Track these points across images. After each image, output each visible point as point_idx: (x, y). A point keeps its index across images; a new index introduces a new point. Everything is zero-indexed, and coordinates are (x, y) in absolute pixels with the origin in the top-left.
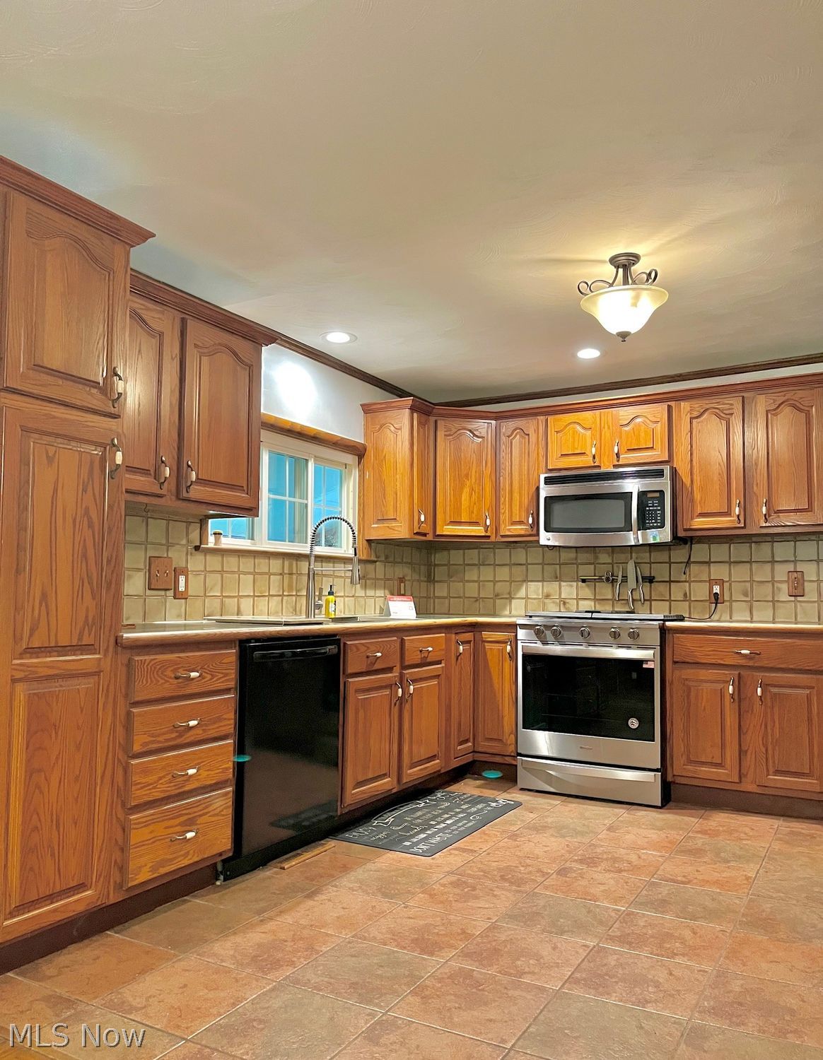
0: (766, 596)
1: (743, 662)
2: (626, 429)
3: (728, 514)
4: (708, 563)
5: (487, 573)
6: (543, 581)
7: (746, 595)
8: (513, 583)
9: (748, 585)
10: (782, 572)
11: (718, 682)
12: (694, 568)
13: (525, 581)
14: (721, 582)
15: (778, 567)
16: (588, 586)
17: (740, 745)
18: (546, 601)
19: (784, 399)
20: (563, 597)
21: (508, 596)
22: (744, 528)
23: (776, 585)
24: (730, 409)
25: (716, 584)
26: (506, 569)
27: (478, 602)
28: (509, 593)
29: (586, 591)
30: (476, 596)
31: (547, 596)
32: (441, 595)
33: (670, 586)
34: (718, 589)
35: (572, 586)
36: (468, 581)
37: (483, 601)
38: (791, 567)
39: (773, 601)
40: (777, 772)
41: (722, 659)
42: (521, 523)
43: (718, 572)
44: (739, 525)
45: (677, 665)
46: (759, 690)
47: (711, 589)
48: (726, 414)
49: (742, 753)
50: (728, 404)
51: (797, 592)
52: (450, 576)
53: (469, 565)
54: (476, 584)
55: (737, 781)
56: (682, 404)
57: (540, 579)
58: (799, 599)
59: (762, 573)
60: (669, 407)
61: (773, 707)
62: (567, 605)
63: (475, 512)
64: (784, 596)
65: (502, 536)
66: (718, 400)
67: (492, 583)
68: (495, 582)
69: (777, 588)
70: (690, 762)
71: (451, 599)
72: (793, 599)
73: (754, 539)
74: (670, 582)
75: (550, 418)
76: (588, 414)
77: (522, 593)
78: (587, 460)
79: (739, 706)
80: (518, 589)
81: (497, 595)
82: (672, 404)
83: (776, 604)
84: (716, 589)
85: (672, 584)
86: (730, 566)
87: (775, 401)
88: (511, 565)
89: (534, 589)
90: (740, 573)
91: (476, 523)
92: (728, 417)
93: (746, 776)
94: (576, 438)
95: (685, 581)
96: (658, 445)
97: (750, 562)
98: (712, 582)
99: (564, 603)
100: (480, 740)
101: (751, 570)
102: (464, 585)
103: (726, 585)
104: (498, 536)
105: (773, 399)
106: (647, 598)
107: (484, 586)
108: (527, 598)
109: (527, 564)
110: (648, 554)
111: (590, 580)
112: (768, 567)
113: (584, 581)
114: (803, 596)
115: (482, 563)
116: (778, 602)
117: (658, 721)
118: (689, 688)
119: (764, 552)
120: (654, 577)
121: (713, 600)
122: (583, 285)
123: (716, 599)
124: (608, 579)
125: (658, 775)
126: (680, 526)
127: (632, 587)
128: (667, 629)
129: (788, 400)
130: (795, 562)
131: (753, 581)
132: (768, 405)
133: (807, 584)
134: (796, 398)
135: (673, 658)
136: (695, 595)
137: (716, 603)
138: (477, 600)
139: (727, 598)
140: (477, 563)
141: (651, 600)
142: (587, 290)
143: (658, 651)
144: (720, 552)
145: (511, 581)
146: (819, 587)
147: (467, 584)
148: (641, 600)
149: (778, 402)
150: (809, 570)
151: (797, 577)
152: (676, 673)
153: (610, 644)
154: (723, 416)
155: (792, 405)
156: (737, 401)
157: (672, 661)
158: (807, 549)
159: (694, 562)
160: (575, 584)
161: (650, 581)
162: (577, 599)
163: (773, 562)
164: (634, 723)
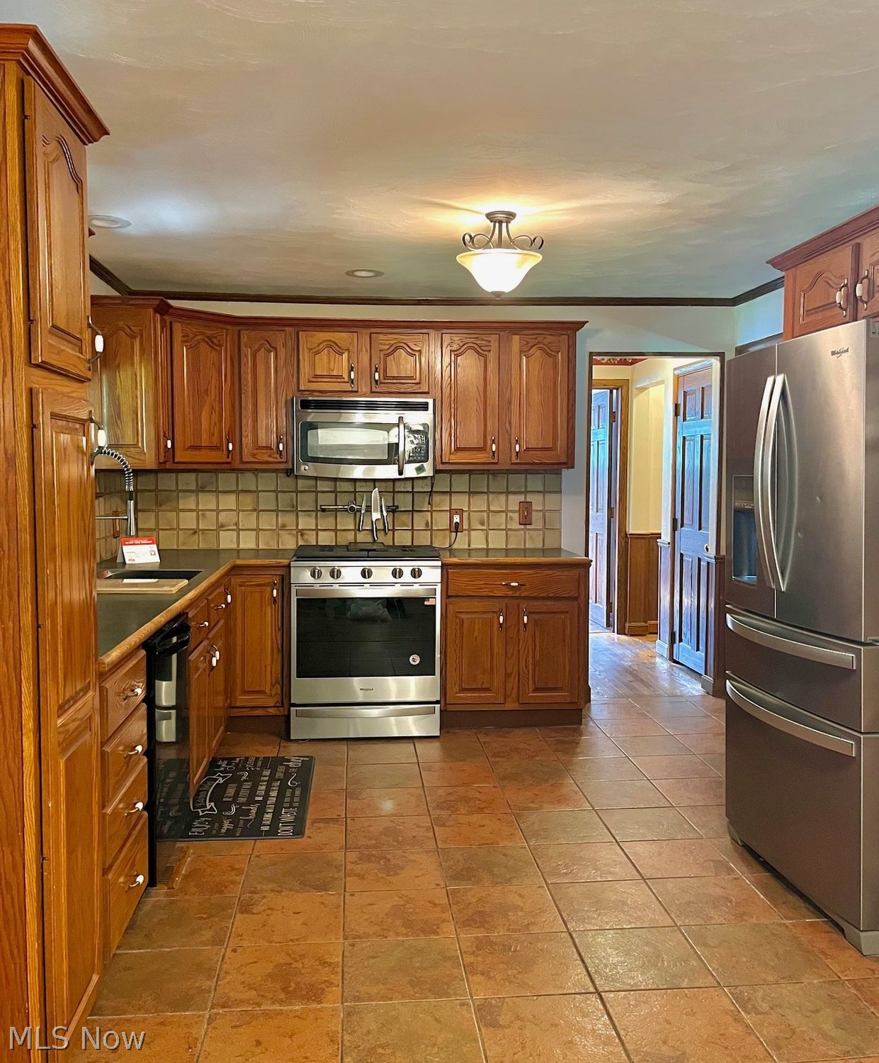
0: (500, 525)
1: (511, 593)
2: (386, 354)
3: (483, 450)
4: (450, 493)
5: (207, 502)
6: (277, 511)
7: (483, 524)
8: (240, 513)
9: (485, 514)
10: (514, 501)
11: (489, 612)
12: (436, 498)
13: (255, 510)
14: (460, 512)
15: (511, 497)
16: (328, 516)
17: (506, 669)
18: (281, 532)
19: (533, 342)
20: (300, 527)
21: (235, 528)
22: (495, 463)
23: (509, 514)
24: (487, 346)
25: (456, 513)
26: (233, 497)
27: (197, 535)
28: (237, 523)
29: (325, 522)
31: (283, 527)
32: (146, 526)
33: (413, 515)
34: (458, 518)
36: (183, 510)
37: (203, 533)
38: (522, 498)
39: (507, 529)
40: (536, 690)
41: (492, 591)
42: (267, 448)
43: (460, 502)
44: (493, 461)
45: (450, 600)
46: (525, 618)
47: (451, 519)
48: (484, 351)
49: (507, 677)
50: (486, 340)
51: (526, 520)
52: (159, 504)
53: (183, 491)
54: (195, 514)
55: (503, 702)
56: (443, 336)
57: (274, 508)
58: (528, 527)
59: (498, 503)
61: (534, 633)
62: (306, 537)
63: (216, 434)
64: (515, 525)
66: (477, 336)
67: (215, 513)
68: (218, 511)
69: (510, 517)
70: (463, 690)
71: (160, 531)
72: (522, 527)
73: (491, 474)
74: (413, 511)
75: (302, 333)
77: (251, 524)
78: (344, 385)
79: (506, 634)
80: (247, 519)
81: (222, 526)
83: (509, 532)
84: (456, 519)
85: (414, 513)
86: (469, 496)
87: (528, 343)
88: (238, 492)
89: (267, 520)
90: (479, 503)
91: (217, 449)
92: (486, 353)
93: (509, 697)
94: (332, 359)
95: (428, 511)
96: (418, 376)
97: (487, 493)
98: (452, 512)
99: (302, 535)
100: (237, 694)
101: (488, 500)
102: (178, 516)
103: (465, 515)
104: (240, 462)
105: (527, 341)
106: (391, 528)
107: (203, 515)
108: (257, 530)
109: (257, 492)
110: (392, 485)
111: (330, 511)
112: (503, 497)
113: (323, 511)
114: (531, 524)
115: (201, 489)
116: (510, 529)
117: (438, 656)
118: (462, 621)
119: (501, 483)
120: (397, 507)
121: (453, 529)
122: (467, 238)
123: (457, 528)
124: (352, 509)
125: (438, 706)
126: (438, 459)
127: (376, 516)
128: (443, 566)
129: (539, 343)
130: (526, 492)
131: (489, 511)
132: (520, 347)
133: (533, 513)
134: (546, 341)
135: (447, 592)
136: (436, 525)
137: (457, 532)
138: (195, 532)
139: (465, 527)
140: (194, 488)
141: (394, 530)
142: (469, 242)
143: (438, 588)
144: (461, 482)
145: (238, 511)
146: (544, 516)
147: (182, 514)
148: (384, 530)
149: (530, 345)
150: (537, 501)
151: (526, 508)
152: (451, 607)
153: (393, 584)
154: (481, 352)
155: (541, 349)
156: (494, 339)
157: (446, 595)
158: (535, 482)
159: (436, 492)
160: (314, 514)
161: (393, 510)
162: (317, 530)
163: (508, 493)
164: (415, 660)
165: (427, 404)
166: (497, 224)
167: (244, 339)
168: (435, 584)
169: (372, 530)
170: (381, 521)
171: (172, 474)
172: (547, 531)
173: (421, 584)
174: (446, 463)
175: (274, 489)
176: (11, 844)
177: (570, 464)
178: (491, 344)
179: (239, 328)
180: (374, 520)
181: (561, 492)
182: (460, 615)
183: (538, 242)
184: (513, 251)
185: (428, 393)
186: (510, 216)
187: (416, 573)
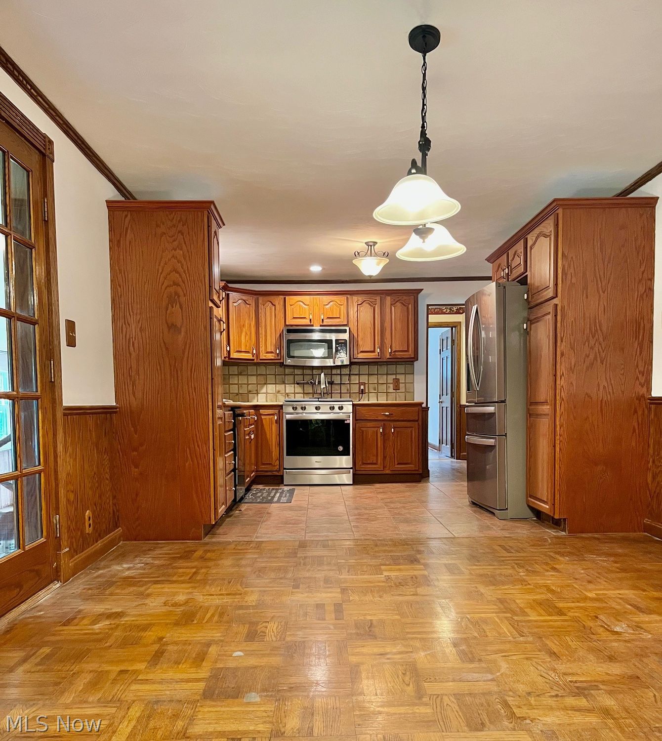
0: (384, 390)
1: (386, 418)
2: (327, 307)
3: (374, 352)
4: (359, 374)
5: (243, 380)
6: (276, 384)
7: (375, 390)
9: (376, 385)
10: (391, 378)
11: (375, 427)
12: (352, 377)
13: (265, 384)
14: (364, 384)
15: (389, 377)
16: (300, 386)
17: (384, 454)
18: (278, 394)
19: (398, 299)
20: (287, 392)
21: (256, 392)
22: (380, 358)
24: (375, 302)
25: (362, 385)
26: (255, 378)
28: (257, 390)
29: (299, 389)
30: (237, 392)
31: (279, 392)
33: (341, 386)
35: (291, 386)
36: (232, 384)
37: (241, 395)
38: (394, 377)
39: (387, 393)
40: (398, 464)
41: (377, 417)
42: (272, 352)
43: (364, 379)
44: (378, 357)
45: (358, 422)
46: (393, 429)
47: (360, 388)
49: (385, 457)
50: (374, 299)
51: (397, 388)
54: (237, 386)
55: (382, 470)
56: (354, 297)
57: (274, 383)
58: (398, 391)
59: (383, 379)
60: (347, 297)
61: (397, 437)
62: (289, 396)
63: (248, 345)
64: (391, 390)
65: (261, 360)
66: (370, 297)
67: (247, 385)
68: (248, 384)
69: (389, 386)
70: (364, 464)
72: (395, 391)
73: (379, 363)
74: (341, 384)
75: (287, 297)
76: (307, 297)
77: (264, 390)
78: (307, 322)
79: (384, 437)
80: (262, 388)
81: (250, 391)
82: (349, 296)
83: (389, 394)
84: (362, 387)
86: (368, 376)
87: (394, 300)
88: (257, 375)
89: (271, 388)
90: (373, 379)
91: (248, 352)
92: (375, 305)
93: (386, 467)
94: (301, 310)
95: (348, 384)
96: (342, 317)
97: (377, 374)
98: (360, 384)
99: (288, 396)
101: (378, 378)
103: (367, 385)
104: (259, 359)
107: (241, 386)
108: (267, 393)
109: (266, 375)
110: (330, 370)
111: (301, 384)
112: (385, 377)
113: (298, 384)
114: (399, 390)
115: (240, 374)
116: (389, 392)
117: (351, 447)
118: (363, 431)
119: (383, 369)
120: (333, 382)
121: (361, 392)
122: (356, 253)
123: (362, 392)
124: (311, 383)
125: (351, 470)
126: (352, 356)
127: (323, 386)
128: (354, 405)
129: (400, 300)
130: (396, 374)
131: (378, 383)
132: (391, 302)
133: (400, 384)
134: (403, 299)
135: (356, 418)
136: (352, 391)
137: (362, 394)
138: (237, 395)
139: (367, 391)
140: (237, 373)
141: (331, 393)
142: (357, 254)
143: (351, 415)
144: (364, 369)
145: (257, 384)
146: (405, 385)
147: (231, 386)
148: (327, 393)
149: (396, 301)
150: (401, 378)
151: (397, 381)
152: (357, 425)
153: (330, 413)
154: (372, 305)
155: (401, 303)
156: (378, 298)
157: (355, 419)
158: (401, 368)
159: (352, 374)
160: (293, 385)
161: (331, 383)
162: (295, 393)
163: (387, 374)
164: (341, 448)
165: (346, 330)
166: (370, 247)
167: (260, 301)
168: (350, 413)
169: (321, 393)
170: (325, 389)
171: (226, 367)
172: (407, 393)
173: (343, 413)
174: (355, 359)
175: (274, 373)
176: (206, 444)
177: (416, 358)
178: (377, 301)
179: (257, 296)
180: (322, 388)
181: (413, 374)
182: (362, 429)
183: (386, 254)
184: (376, 258)
185: (347, 325)
186: (375, 243)
187: (341, 408)
